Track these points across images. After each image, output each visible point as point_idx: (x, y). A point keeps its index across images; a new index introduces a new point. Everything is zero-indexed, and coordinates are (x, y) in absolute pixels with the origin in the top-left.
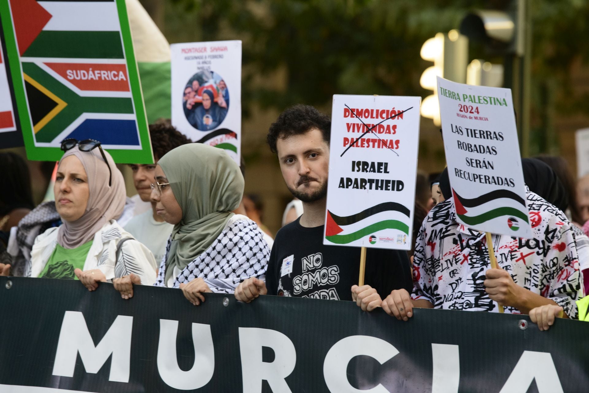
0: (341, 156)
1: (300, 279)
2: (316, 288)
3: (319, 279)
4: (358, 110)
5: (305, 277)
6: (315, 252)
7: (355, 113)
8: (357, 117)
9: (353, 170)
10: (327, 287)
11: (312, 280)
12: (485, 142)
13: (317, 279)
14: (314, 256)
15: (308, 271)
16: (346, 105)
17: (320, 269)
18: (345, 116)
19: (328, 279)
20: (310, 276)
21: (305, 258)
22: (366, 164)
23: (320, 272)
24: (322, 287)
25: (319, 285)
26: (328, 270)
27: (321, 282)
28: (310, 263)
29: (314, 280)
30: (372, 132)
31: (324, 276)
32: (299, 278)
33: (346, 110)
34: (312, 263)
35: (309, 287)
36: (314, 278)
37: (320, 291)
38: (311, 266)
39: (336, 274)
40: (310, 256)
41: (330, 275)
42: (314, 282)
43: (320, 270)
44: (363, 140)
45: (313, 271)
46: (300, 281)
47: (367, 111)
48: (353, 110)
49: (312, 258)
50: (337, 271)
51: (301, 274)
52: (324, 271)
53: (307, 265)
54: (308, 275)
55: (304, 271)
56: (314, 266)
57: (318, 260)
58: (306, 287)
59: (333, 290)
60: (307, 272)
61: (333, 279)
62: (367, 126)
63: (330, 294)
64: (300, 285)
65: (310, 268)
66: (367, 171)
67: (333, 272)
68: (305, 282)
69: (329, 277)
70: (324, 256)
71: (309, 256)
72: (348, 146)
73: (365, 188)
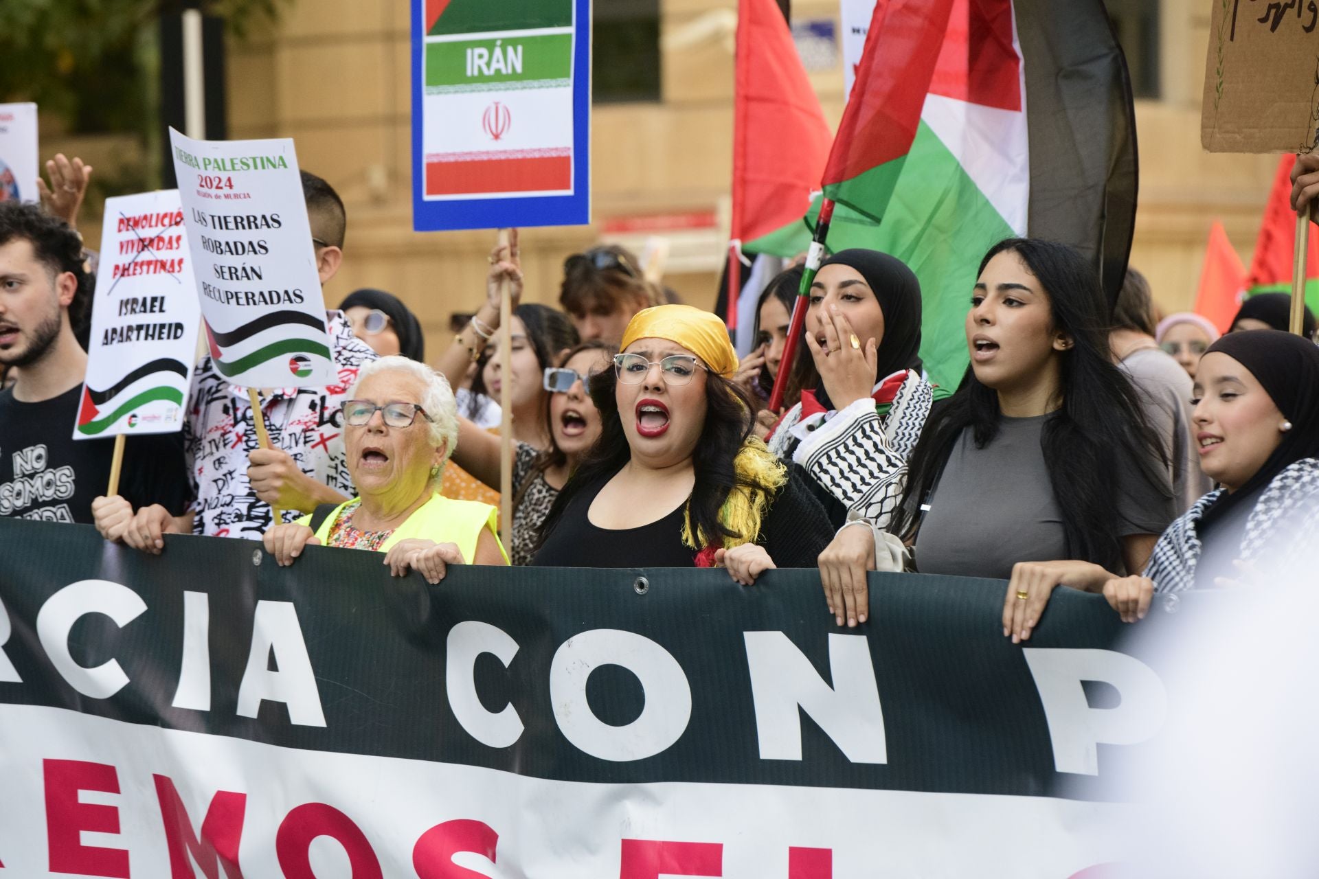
0: (109, 294)
1: (11, 489)
2: (36, 504)
3: (40, 489)
4: (134, 218)
5: (18, 486)
6: (34, 444)
7: (131, 223)
8: (133, 230)
9: (120, 314)
10: (54, 502)
11: (30, 492)
12: (245, 236)
13: (37, 489)
14: (32, 450)
15: (24, 475)
16: (122, 214)
17: (42, 472)
18: (120, 231)
19: (56, 490)
20: (26, 483)
21: (19, 455)
22: (135, 301)
23: (42, 477)
24: (45, 504)
25: (40, 500)
26: (54, 474)
27: (44, 495)
28: (26, 463)
29: (33, 490)
30: (149, 250)
31: (49, 484)
32: (8, 487)
33: (121, 221)
34: (29, 463)
35: (25, 503)
36: (32, 486)
37: (42, 509)
38: (29, 467)
39: (68, 482)
40: (27, 450)
41: (59, 483)
42: (33, 494)
43: (41, 474)
44: (136, 264)
45: (31, 476)
46: (10, 492)
47: (145, 217)
48: (128, 220)
49: (29, 453)
50: (71, 476)
51: (12, 480)
52: (48, 476)
53: (21, 465)
54: (23, 482)
55: (17, 475)
56: (33, 468)
57: (39, 457)
58: (19, 503)
59: (64, 507)
60: (22, 478)
61: (63, 489)
62: (142, 240)
63: (59, 514)
64: (10, 498)
65: (27, 471)
66: (135, 312)
67: (64, 479)
68: (19, 494)
69: (57, 486)
70: (50, 451)
71: (24, 451)
72: (118, 276)
73: (131, 340)
